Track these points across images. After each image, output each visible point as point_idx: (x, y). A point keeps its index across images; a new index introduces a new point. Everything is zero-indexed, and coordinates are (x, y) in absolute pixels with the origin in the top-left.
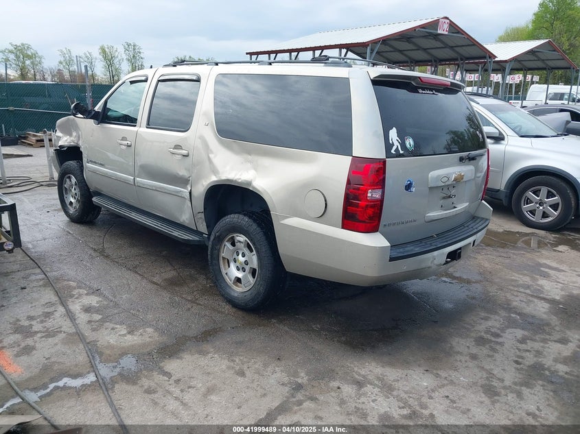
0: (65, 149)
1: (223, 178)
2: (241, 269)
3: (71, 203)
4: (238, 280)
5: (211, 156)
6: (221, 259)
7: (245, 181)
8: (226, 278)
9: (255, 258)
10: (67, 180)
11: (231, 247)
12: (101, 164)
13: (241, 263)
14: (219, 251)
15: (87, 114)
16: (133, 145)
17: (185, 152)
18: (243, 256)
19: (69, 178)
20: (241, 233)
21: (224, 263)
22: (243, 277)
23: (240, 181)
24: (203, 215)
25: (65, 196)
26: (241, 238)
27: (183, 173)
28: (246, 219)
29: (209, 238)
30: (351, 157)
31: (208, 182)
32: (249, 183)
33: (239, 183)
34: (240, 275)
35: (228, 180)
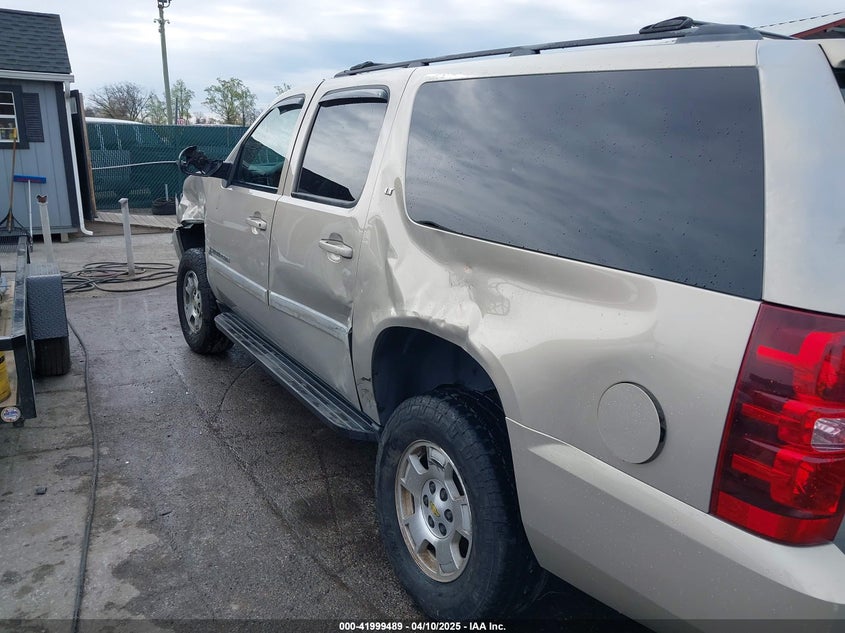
0: (190, 227)
1: (410, 314)
2: (436, 526)
3: (192, 318)
4: (429, 547)
5: (392, 262)
6: (400, 488)
7: (455, 327)
8: (407, 534)
9: (466, 514)
10: (189, 279)
11: (419, 469)
12: (226, 259)
13: (436, 512)
14: (395, 468)
15: (208, 169)
16: (269, 228)
17: (345, 249)
18: (444, 497)
19: (191, 276)
20: (440, 446)
21: (404, 501)
22: (439, 543)
23: (442, 325)
24: (369, 386)
25: (186, 305)
26: (439, 455)
27: (340, 292)
28: (453, 415)
29: (380, 432)
30: (758, 303)
31: (382, 318)
32: (463, 334)
33: (438, 329)
34: (432, 536)
35: (418, 320)
